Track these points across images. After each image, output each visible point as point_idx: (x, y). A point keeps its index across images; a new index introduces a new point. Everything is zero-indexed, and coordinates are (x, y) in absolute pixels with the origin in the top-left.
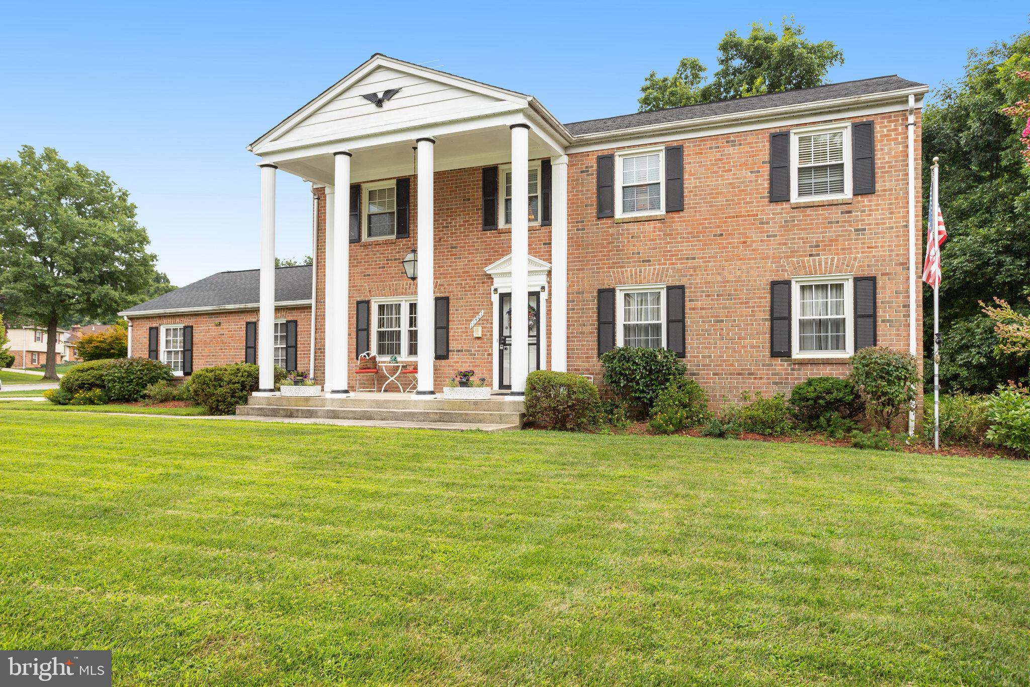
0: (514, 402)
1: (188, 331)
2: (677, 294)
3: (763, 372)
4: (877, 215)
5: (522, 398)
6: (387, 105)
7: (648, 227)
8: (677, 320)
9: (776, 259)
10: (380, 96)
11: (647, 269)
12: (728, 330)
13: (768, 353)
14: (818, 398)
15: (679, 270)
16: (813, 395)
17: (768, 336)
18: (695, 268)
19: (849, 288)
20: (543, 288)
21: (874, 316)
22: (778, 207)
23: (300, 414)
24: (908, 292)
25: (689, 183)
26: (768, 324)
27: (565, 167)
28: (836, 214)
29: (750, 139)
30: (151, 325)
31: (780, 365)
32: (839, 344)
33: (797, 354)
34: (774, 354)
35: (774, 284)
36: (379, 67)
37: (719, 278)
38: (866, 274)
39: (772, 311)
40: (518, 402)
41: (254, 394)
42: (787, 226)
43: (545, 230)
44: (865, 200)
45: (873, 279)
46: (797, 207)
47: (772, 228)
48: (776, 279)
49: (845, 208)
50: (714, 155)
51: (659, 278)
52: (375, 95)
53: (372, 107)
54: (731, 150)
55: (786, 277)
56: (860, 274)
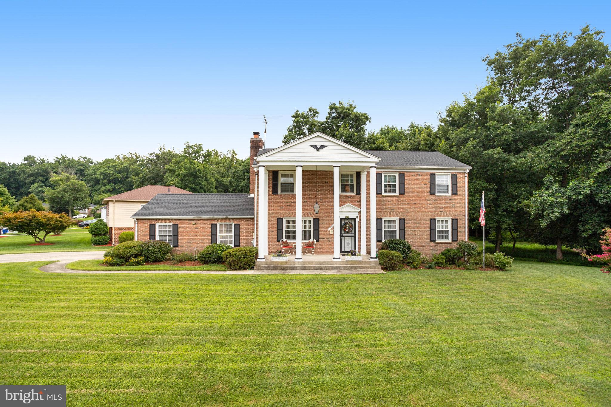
0: (375, 261)
1: (176, 227)
2: (402, 221)
3: (428, 246)
4: (458, 201)
5: (377, 259)
6: (321, 150)
7: (393, 199)
8: (402, 230)
9: (431, 212)
10: (318, 147)
11: (393, 212)
12: (418, 233)
13: (429, 240)
14: (454, 256)
15: (403, 214)
16: (453, 255)
17: (429, 235)
18: (408, 213)
19: (450, 222)
20: (357, 217)
21: (457, 230)
22: (432, 196)
23: (288, 268)
24: (465, 223)
25: (406, 186)
26: (429, 231)
27: (366, 176)
28: (447, 200)
29: (424, 174)
30: (150, 223)
31: (432, 244)
32: (447, 237)
33: (437, 241)
34: (431, 241)
35: (431, 219)
36: (318, 136)
37: (415, 217)
38: (455, 218)
39: (430, 227)
40: (376, 261)
41: (258, 260)
42: (435, 202)
43: (358, 196)
44: (455, 197)
45: (457, 219)
46: (437, 197)
47: (430, 202)
48: (432, 218)
49: (450, 198)
50: (414, 178)
51: (397, 216)
52: (316, 146)
53: (315, 150)
54: (419, 177)
55: (434, 217)
56: (454, 218)
